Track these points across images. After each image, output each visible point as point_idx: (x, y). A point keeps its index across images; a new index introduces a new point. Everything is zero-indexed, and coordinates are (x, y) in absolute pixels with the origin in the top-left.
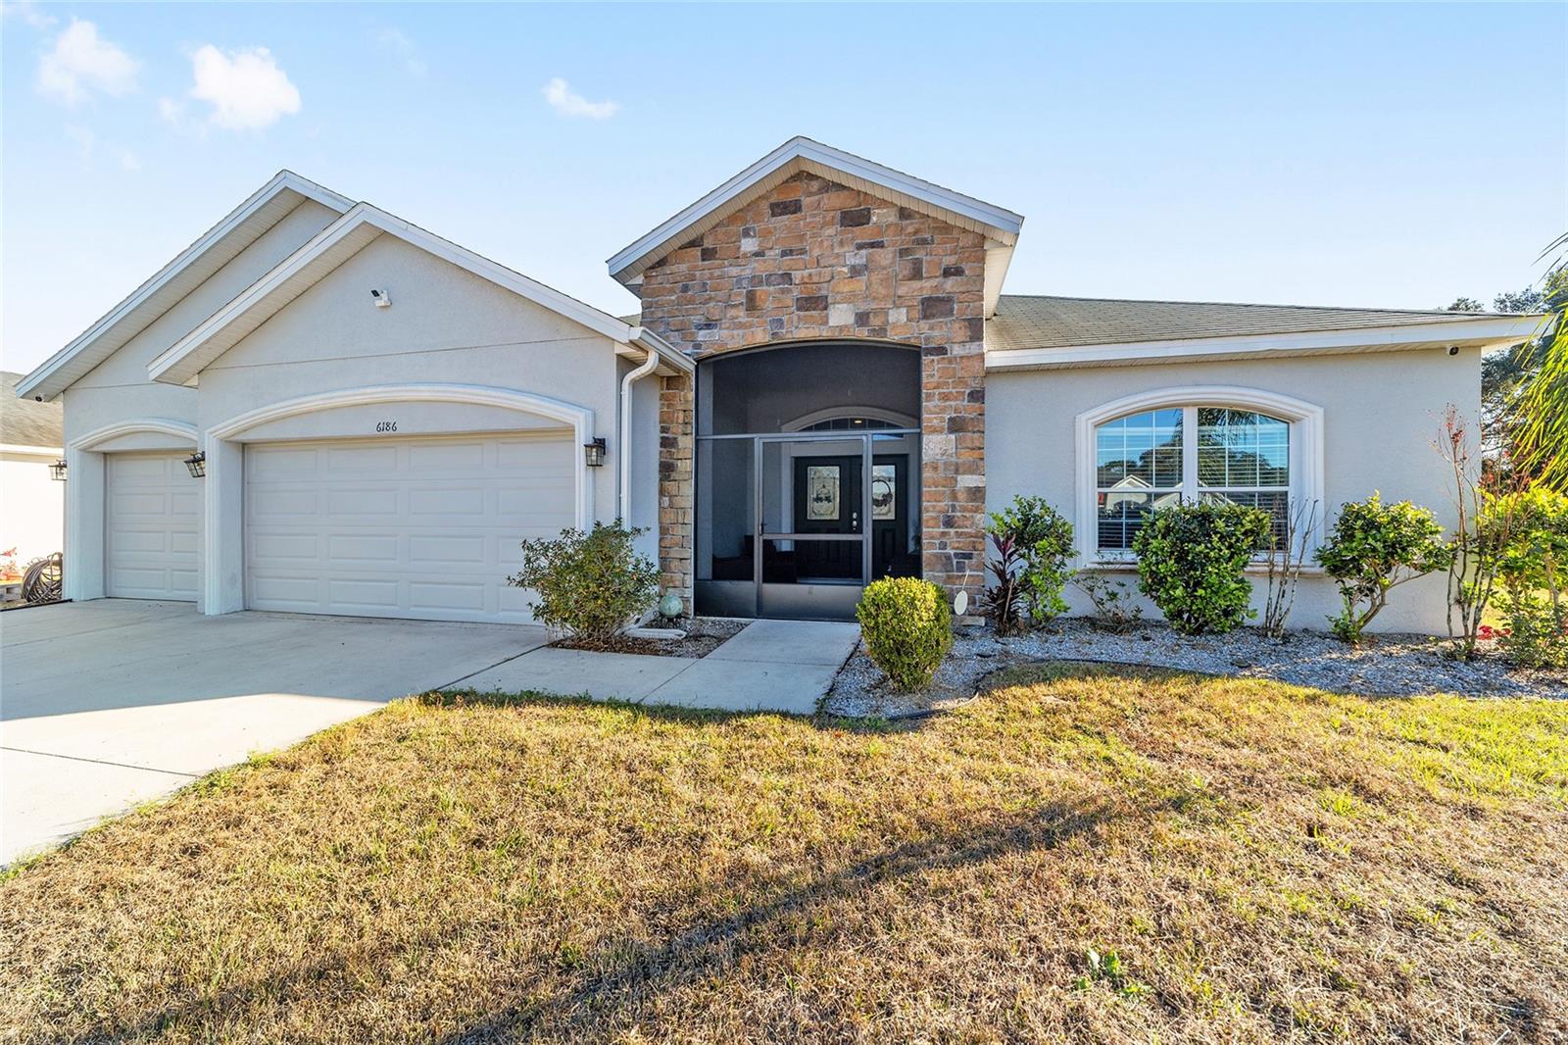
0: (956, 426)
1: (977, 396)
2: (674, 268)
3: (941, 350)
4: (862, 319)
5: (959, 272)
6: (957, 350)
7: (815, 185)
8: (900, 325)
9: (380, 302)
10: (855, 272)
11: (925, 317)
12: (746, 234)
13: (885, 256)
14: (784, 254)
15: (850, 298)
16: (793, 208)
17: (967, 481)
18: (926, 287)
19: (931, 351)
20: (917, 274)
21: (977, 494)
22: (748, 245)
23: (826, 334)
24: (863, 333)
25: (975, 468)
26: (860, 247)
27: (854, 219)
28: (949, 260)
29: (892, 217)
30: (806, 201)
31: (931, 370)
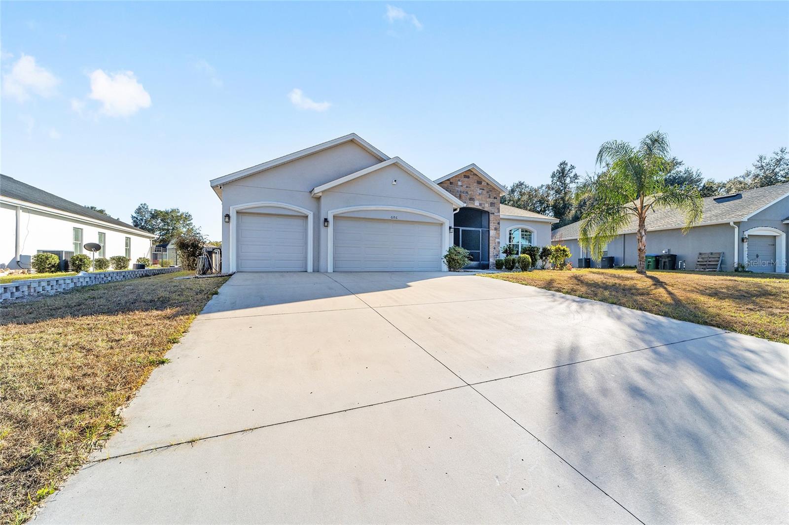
0: (496, 229)
1: (499, 223)
2: (444, 185)
3: (493, 214)
4: (480, 204)
5: (496, 198)
6: (496, 214)
7: (472, 173)
8: (487, 207)
9: (394, 183)
10: (480, 194)
11: (491, 206)
12: (459, 180)
13: (485, 192)
14: (467, 187)
15: (479, 200)
16: (468, 177)
17: (497, 240)
18: (491, 200)
19: (491, 213)
20: (490, 197)
21: (499, 243)
22: (460, 183)
23: (474, 207)
24: (481, 208)
25: (499, 238)
26: (480, 189)
27: (479, 183)
28: (495, 196)
29: (486, 185)
30: (471, 176)
31: (492, 217)
